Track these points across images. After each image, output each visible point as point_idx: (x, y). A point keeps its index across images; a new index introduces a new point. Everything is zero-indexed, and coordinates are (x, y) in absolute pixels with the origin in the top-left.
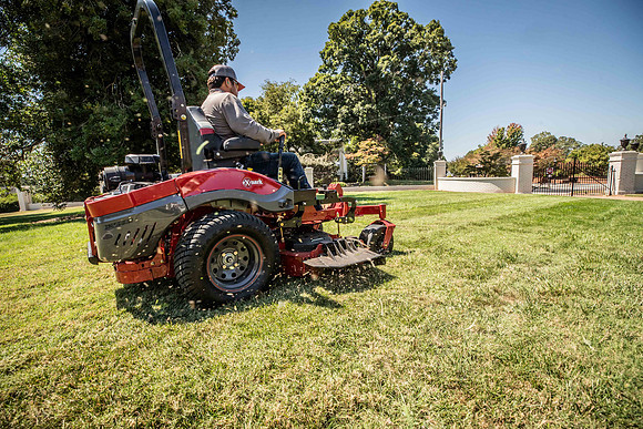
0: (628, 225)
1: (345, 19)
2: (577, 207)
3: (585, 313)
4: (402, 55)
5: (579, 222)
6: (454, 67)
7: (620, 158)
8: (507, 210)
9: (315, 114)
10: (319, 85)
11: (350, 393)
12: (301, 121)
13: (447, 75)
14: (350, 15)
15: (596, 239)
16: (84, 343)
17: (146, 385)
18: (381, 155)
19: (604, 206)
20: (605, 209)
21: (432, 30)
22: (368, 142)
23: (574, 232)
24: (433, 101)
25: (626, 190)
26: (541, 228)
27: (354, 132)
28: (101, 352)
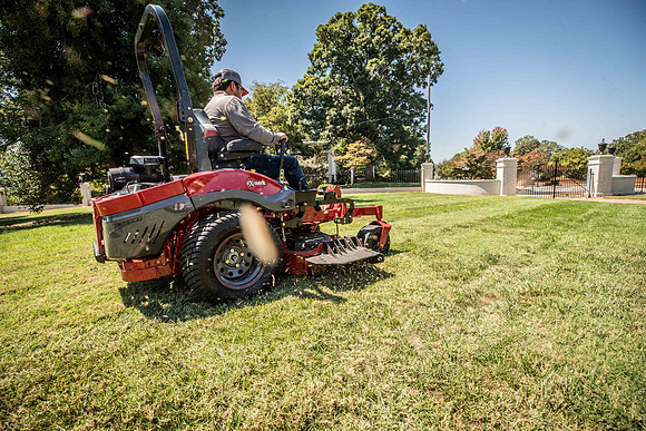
0: (604, 226)
1: (333, 21)
2: (557, 209)
3: (562, 312)
4: (390, 59)
5: (560, 224)
6: (441, 71)
7: (598, 162)
8: (491, 211)
9: (303, 115)
10: (307, 87)
11: (330, 398)
12: (289, 122)
13: (434, 78)
14: (339, 17)
15: (574, 240)
16: (56, 352)
17: (120, 394)
18: (370, 157)
19: (582, 207)
20: (584, 211)
21: (419, 34)
22: (357, 144)
23: (554, 233)
24: (421, 104)
25: (604, 193)
26: (522, 230)
27: (342, 134)
28: (74, 361)
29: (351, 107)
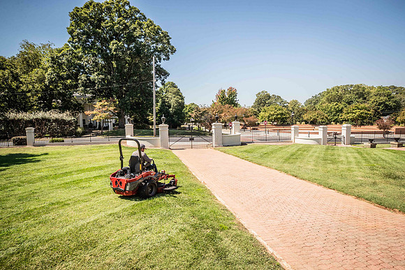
10: (63, 55)
12: (47, 83)
29: (99, 74)
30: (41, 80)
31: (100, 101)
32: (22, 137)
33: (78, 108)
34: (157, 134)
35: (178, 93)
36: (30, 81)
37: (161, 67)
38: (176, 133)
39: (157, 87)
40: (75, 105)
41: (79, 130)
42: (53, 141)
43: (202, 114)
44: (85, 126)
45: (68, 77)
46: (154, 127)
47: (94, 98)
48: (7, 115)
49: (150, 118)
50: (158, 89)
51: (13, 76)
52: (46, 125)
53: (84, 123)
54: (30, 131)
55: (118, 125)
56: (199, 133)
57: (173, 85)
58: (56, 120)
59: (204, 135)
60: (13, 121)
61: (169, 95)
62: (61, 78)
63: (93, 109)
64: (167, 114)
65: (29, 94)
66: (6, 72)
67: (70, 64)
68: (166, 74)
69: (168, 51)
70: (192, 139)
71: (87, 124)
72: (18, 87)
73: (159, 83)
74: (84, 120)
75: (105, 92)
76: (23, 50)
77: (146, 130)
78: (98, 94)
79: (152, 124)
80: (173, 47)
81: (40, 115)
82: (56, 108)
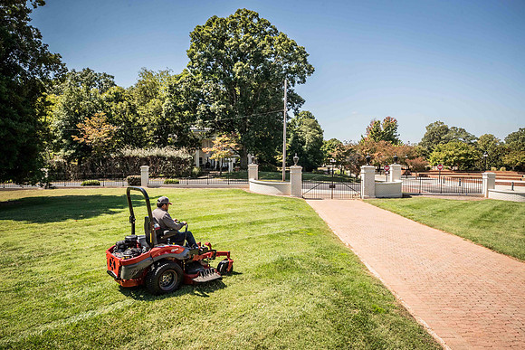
1: (209, 23)
14: (214, 20)
29: (220, 104)
30: (158, 112)
31: (220, 136)
32: (137, 176)
33: (194, 144)
34: (288, 178)
35: (315, 126)
36: (147, 114)
37: (295, 92)
38: (311, 178)
39: (288, 117)
40: (192, 141)
41: (195, 170)
42: (167, 183)
43: (346, 154)
44: (201, 166)
45: (186, 108)
46: (284, 169)
47: (213, 132)
48: (123, 151)
49: (278, 158)
50: (290, 121)
51: (130, 108)
52: (160, 163)
53: (201, 162)
54: (145, 169)
55: (239, 165)
56: (343, 179)
57: (309, 116)
58: (171, 158)
59: (349, 181)
60: (128, 158)
61: (304, 128)
62: (178, 109)
63: (211, 145)
64: (301, 153)
65: (145, 128)
66: (125, 103)
67: (189, 93)
68: (301, 101)
69: (304, 71)
70: (332, 187)
71: (204, 163)
72: (135, 121)
73: (291, 113)
74: (201, 159)
75: (226, 126)
76: (142, 79)
77: (273, 173)
78: (218, 127)
79: (281, 165)
80: (311, 66)
81: (156, 151)
82: (171, 144)
